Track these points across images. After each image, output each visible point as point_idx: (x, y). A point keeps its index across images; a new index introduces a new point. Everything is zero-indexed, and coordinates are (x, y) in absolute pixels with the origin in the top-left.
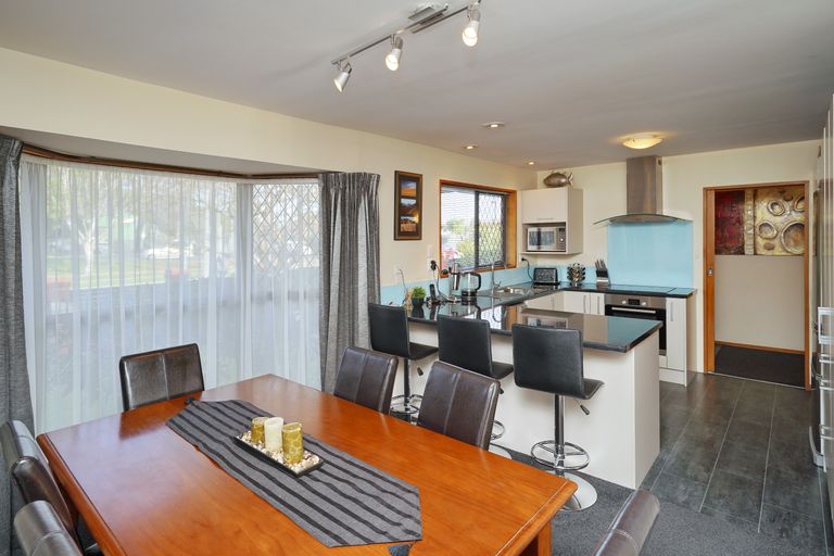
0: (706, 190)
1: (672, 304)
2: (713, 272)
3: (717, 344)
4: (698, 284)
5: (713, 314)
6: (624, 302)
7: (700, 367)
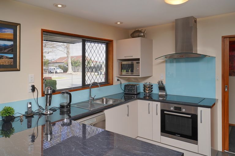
0: (224, 38)
1: (201, 111)
2: (228, 89)
3: (230, 125)
4: (218, 96)
5: (228, 115)
6: (172, 109)
7: (220, 148)
